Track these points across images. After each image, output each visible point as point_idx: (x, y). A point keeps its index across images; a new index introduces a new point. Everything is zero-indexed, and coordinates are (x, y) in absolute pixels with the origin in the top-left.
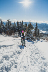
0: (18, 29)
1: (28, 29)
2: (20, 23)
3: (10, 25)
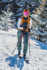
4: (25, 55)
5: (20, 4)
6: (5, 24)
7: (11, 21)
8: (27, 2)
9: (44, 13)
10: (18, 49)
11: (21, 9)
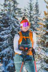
5: (3, 35)
8: (13, 29)
11: (5, 42)
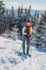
0: (19, 23)
1: (41, 24)
2: (24, 11)
3: (4, 12)
4: (28, 53)
5: (23, 25)
6: (14, 37)
7: (17, 34)
9: (39, 29)
10: (23, 49)
